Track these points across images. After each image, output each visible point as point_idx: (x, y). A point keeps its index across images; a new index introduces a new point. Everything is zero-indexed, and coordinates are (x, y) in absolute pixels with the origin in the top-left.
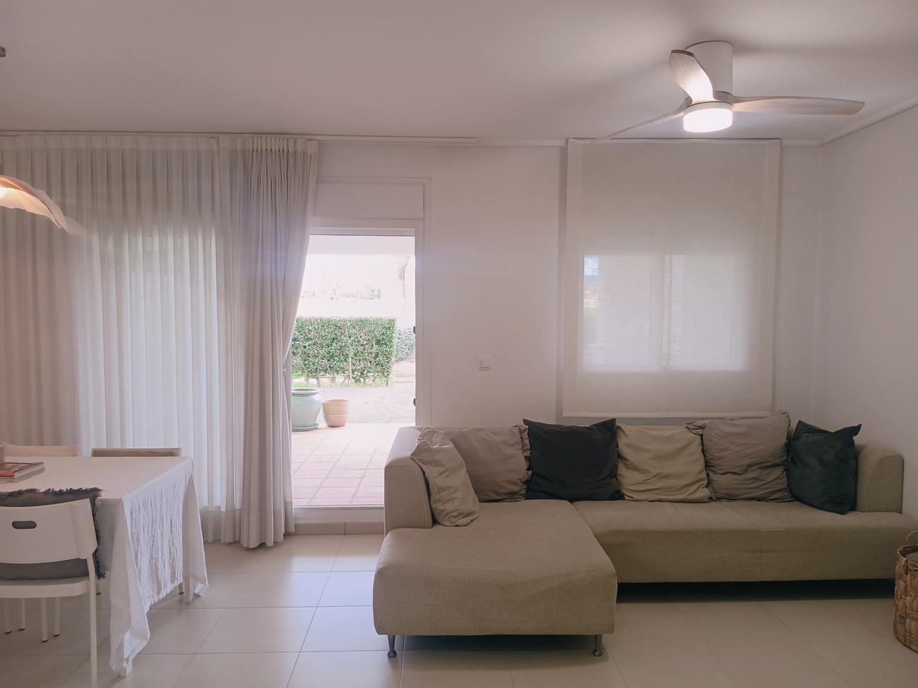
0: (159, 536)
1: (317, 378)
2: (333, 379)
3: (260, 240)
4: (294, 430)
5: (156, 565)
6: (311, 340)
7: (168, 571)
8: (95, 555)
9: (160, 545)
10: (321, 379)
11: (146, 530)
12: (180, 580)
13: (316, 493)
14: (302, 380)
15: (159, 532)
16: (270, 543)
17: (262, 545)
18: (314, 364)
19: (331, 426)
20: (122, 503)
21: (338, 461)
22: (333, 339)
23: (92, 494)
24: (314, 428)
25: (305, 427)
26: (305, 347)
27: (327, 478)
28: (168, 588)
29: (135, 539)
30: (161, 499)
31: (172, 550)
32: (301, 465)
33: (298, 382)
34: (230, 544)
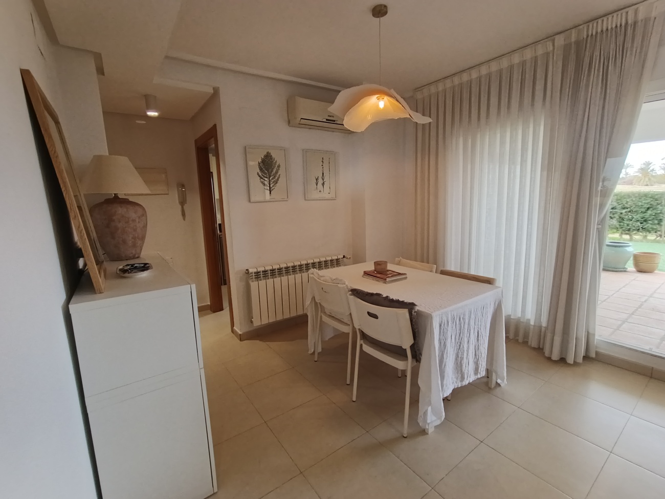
0: (466, 343)
1: (630, 235)
2: (646, 236)
3: (587, 110)
4: (604, 270)
5: (461, 362)
6: (627, 208)
7: (472, 366)
8: (412, 347)
9: (465, 349)
10: (634, 236)
11: (453, 337)
12: (483, 373)
13: (621, 325)
14: (617, 235)
15: (466, 340)
16: (570, 360)
17: (562, 361)
18: (628, 225)
19: (640, 271)
20: (432, 317)
21: (645, 301)
22: (648, 209)
23: (410, 306)
24: (624, 271)
25: (614, 268)
26: (621, 213)
27: (633, 314)
28: (470, 378)
29: (442, 344)
30: (470, 317)
31: (477, 353)
32: (608, 298)
33: (612, 236)
34: (534, 348)
